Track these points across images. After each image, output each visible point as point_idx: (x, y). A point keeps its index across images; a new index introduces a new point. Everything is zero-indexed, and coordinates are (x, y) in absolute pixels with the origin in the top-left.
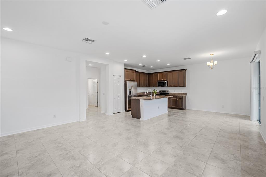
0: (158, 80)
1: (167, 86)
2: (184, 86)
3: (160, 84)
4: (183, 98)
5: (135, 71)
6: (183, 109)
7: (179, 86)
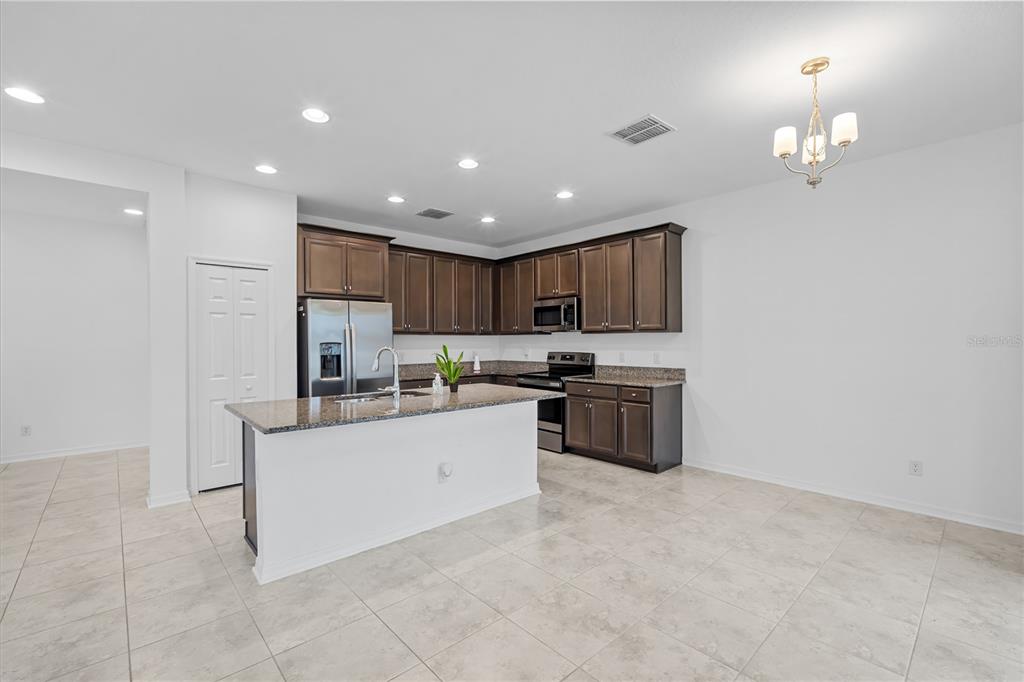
0: (539, 294)
1: (579, 328)
2: (664, 329)
3: (547, 317)
4: (650, 403)
5: (385, 246)
6: (653, 469)
7: (635, 329)
